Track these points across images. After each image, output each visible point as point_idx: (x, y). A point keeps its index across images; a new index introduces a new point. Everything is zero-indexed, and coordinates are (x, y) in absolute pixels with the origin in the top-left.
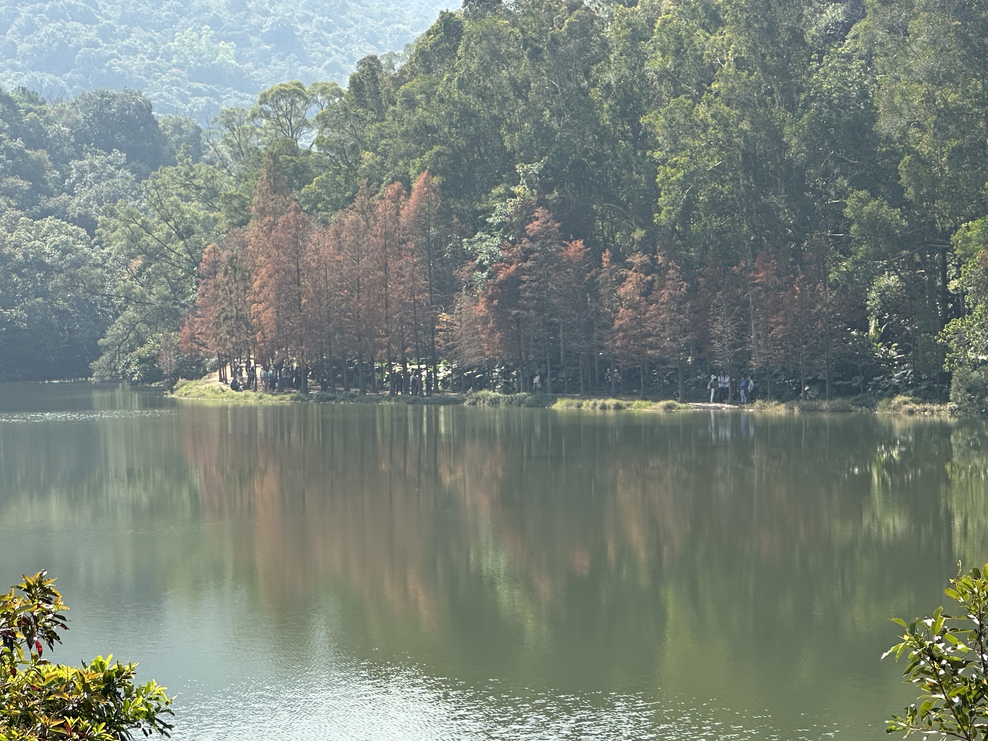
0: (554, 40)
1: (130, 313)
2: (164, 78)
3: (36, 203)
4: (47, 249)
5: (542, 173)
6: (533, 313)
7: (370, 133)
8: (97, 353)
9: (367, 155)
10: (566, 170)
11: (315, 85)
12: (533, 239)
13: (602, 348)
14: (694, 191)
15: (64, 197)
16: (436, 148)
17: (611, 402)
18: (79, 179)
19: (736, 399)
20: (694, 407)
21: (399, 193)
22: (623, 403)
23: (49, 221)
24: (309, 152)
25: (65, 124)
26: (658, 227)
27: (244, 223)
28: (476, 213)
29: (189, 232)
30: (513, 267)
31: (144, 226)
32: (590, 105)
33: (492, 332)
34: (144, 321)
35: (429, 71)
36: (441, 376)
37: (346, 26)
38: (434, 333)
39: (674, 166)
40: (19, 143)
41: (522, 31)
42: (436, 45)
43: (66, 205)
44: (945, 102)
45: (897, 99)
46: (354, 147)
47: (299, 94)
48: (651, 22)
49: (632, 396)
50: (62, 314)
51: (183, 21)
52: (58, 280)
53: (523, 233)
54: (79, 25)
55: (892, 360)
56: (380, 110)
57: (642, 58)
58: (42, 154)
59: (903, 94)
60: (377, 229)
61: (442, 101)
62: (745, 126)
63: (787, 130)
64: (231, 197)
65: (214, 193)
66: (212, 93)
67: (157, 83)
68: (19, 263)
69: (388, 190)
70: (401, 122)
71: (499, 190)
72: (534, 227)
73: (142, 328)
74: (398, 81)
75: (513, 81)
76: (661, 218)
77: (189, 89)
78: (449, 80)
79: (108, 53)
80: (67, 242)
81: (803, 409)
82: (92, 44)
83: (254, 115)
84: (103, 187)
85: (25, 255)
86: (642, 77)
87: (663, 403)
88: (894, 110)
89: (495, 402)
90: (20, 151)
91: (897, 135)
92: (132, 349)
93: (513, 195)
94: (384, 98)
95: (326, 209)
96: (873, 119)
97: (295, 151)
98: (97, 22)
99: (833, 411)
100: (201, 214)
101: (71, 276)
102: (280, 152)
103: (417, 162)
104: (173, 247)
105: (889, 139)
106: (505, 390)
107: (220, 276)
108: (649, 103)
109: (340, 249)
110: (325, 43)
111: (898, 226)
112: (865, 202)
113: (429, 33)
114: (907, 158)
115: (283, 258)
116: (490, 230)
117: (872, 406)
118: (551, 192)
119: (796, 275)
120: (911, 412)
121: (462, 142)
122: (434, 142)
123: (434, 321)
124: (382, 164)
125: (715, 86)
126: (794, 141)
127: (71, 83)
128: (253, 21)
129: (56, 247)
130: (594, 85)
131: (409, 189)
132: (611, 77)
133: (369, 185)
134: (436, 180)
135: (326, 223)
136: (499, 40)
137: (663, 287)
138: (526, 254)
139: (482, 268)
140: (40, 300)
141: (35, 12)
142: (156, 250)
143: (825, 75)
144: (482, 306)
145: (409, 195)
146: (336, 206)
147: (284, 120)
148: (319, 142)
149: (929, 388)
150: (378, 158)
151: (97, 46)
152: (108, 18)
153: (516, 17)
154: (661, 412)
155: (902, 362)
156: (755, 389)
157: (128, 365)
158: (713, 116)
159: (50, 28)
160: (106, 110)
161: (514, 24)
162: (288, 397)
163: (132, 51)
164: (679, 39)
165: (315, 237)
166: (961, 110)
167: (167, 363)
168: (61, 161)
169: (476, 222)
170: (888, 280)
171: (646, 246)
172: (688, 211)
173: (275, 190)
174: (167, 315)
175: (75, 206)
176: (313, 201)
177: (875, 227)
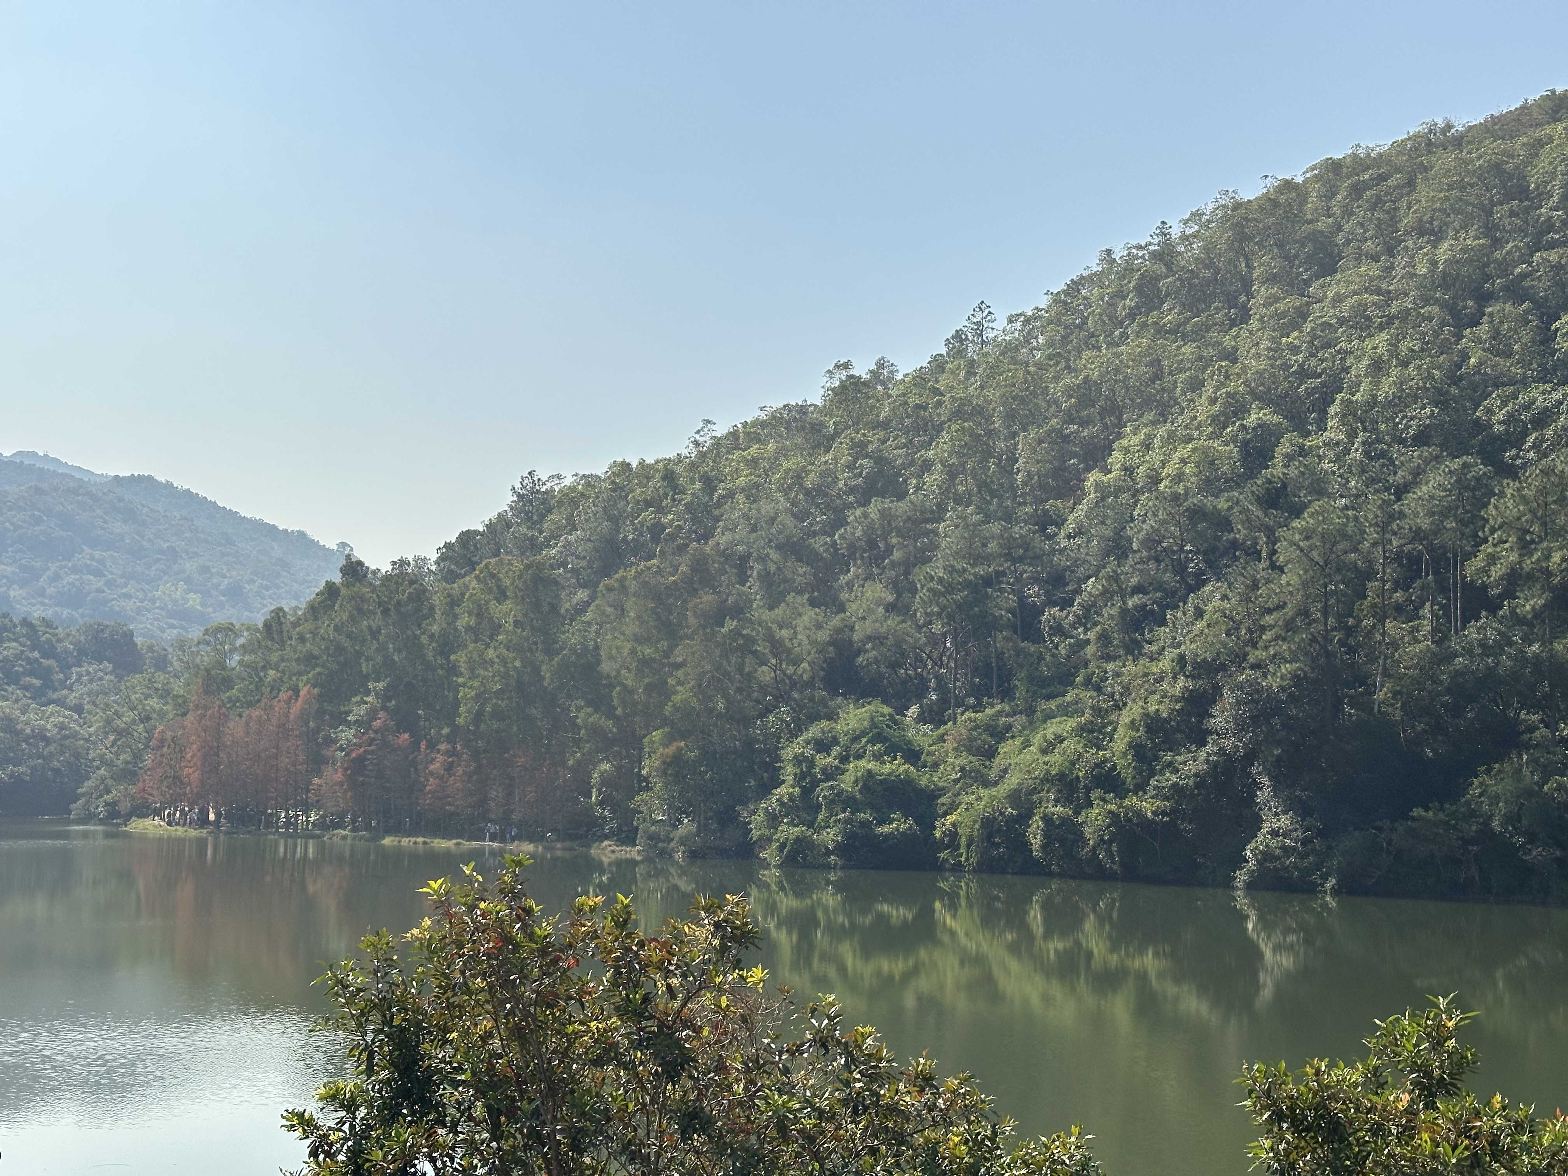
0: (399, 603)
1: (102, 771)
2: (149, 616)
3: (44, 695)
4: (49, 727)
5: (386, 689)
6: (373, 780)
7: (274, 658)
8: (76, 799)
9: (271, 672)
10: (401, 687)
11: (243, 625)
12: (376, 732)
13: (418, 804)
14: (483, 705)
15: (65, 692)
16: (318, 670)
17: (420, 840)
18: (77, 680)
19: (503, 840)
20: (475, 844)
21: (290, 698)
22: (428, 840)
23: (51, 708)
24: (233, 669)
25: (71, 643)
26: (457, 727)
27: (184, 714)
28: (341, 713)
29: (148, 718)
30: (362, 750)
31: (116, 713)
32: (421, 646)
33: (346, 791)
34: (112, 777)
35: (316, 619)
36: (311, 819)
37: (279, 588)
38: (308, 791)
39: (471, 687)
40: (36, 654)
41: (378, 596)
42: (322, 602)
43: (66, 697)
44: (643, 653)
45: (614, 651)
46: (264, 667)
47: (231, 630)
48: (463, 595)
49: (436, 836)
50: (57, 771)
51: (166, 578)
52: (52, 748)
53: (369, 728)
54: (92, 577)
55: (605, 817)
56: (282, 643)
57: (456, 617)
58: (51, 662)
59: (617, 648)
60: (274, 721)
61: (323, 639)
62: (518, 664)
63: (544, 667)
64: (177, 696)
65: (168, 692)
66: (182, 627)
67: (144, 618)
68: (28, 736)
69: (283, 696)
70: (295, 652)
71: (358, 698)
72: (377, 724)
73: (109, 782)
74: (295, 625)
75: (370, 628)
76: (460, 721)
77: (166, 623)
78: (328, 626)
79: (111, 597)
80: (63, 723)
81: (544, 848)
82: (99, 590)
83: (199, 643)
84: (94, 686)
85: (33, 731)
86: (456, 629)
87: (454, 841)
88: (611, 657)
89: (344, 838)
90: (36, 660)
91: (614, 673)
92: (101, 796)
93: (366, 703)
94: (285, 634)
95: (242, 707)
96: (599, 663)
97: (224, 668)
98: (105, 576)
99: (564, 849)
100: (157, 707)
101: (61, 745)
102: (213, 668)
103: (305, 678)
104: (136, 727)
105: (608, 676)
106: (352, 831)
107: (165, 749)
108: (458, 647)
109: (248, 733)
110: (263, 598)
111: (611, 732)
112: (590, 715)
113: (317, 594)
114: (618, 688)
115: (209, 738)
116: (349, 724)
117: (589, 847)
118: (390, 701)
119: (545, 760)
120: (613, 852)
121: (335, 667)
122: (317, 665)
123: (310, 783)
124: (281, 679)
125: (500, 637)
126: (548, 675)
127: (83, 616)
128: (215, 581)
129: (55, 725)
130: (423, 633)
131: (298, 696)
132: (435, 628)
133: (271, 692)
134: (316, 691)
135: (240, 716)
136: (362, 601)
137: (459, 765)
138: (371, 741)
139: (341, 749)
140: (40, 761)
141: (61, 568)
142: (124, 730)
143: (573, 634)
144: (339, 775)
145: (297, 700)
146: (250, 704)
147: (219, 647)
148: (240, 662)
149: (627, 837)
150: (279, 675)
151: (103, 591)
152: (112, 573)
153: (375, 587)
154: (453, 847)
155: (612, 819)
156: (516, 835)
157: (98, 807)
158: (498, 657)
159: (72, 578)
160: (101, 635)
161: (373, 592)
162: (205, 831)
163: (127, 596)
164: (479, 606)
165: (231, 725)
166: (653, 660)
167: (124, 806)
168: (65, 668)
169: (340, 719)
170: (605, 766)
171: (450, 739)
172: (478, 717)
173: (207, 693)
174: (128, 774)
175: (72, 698)
176: (234, 701)
177: (596, 732)
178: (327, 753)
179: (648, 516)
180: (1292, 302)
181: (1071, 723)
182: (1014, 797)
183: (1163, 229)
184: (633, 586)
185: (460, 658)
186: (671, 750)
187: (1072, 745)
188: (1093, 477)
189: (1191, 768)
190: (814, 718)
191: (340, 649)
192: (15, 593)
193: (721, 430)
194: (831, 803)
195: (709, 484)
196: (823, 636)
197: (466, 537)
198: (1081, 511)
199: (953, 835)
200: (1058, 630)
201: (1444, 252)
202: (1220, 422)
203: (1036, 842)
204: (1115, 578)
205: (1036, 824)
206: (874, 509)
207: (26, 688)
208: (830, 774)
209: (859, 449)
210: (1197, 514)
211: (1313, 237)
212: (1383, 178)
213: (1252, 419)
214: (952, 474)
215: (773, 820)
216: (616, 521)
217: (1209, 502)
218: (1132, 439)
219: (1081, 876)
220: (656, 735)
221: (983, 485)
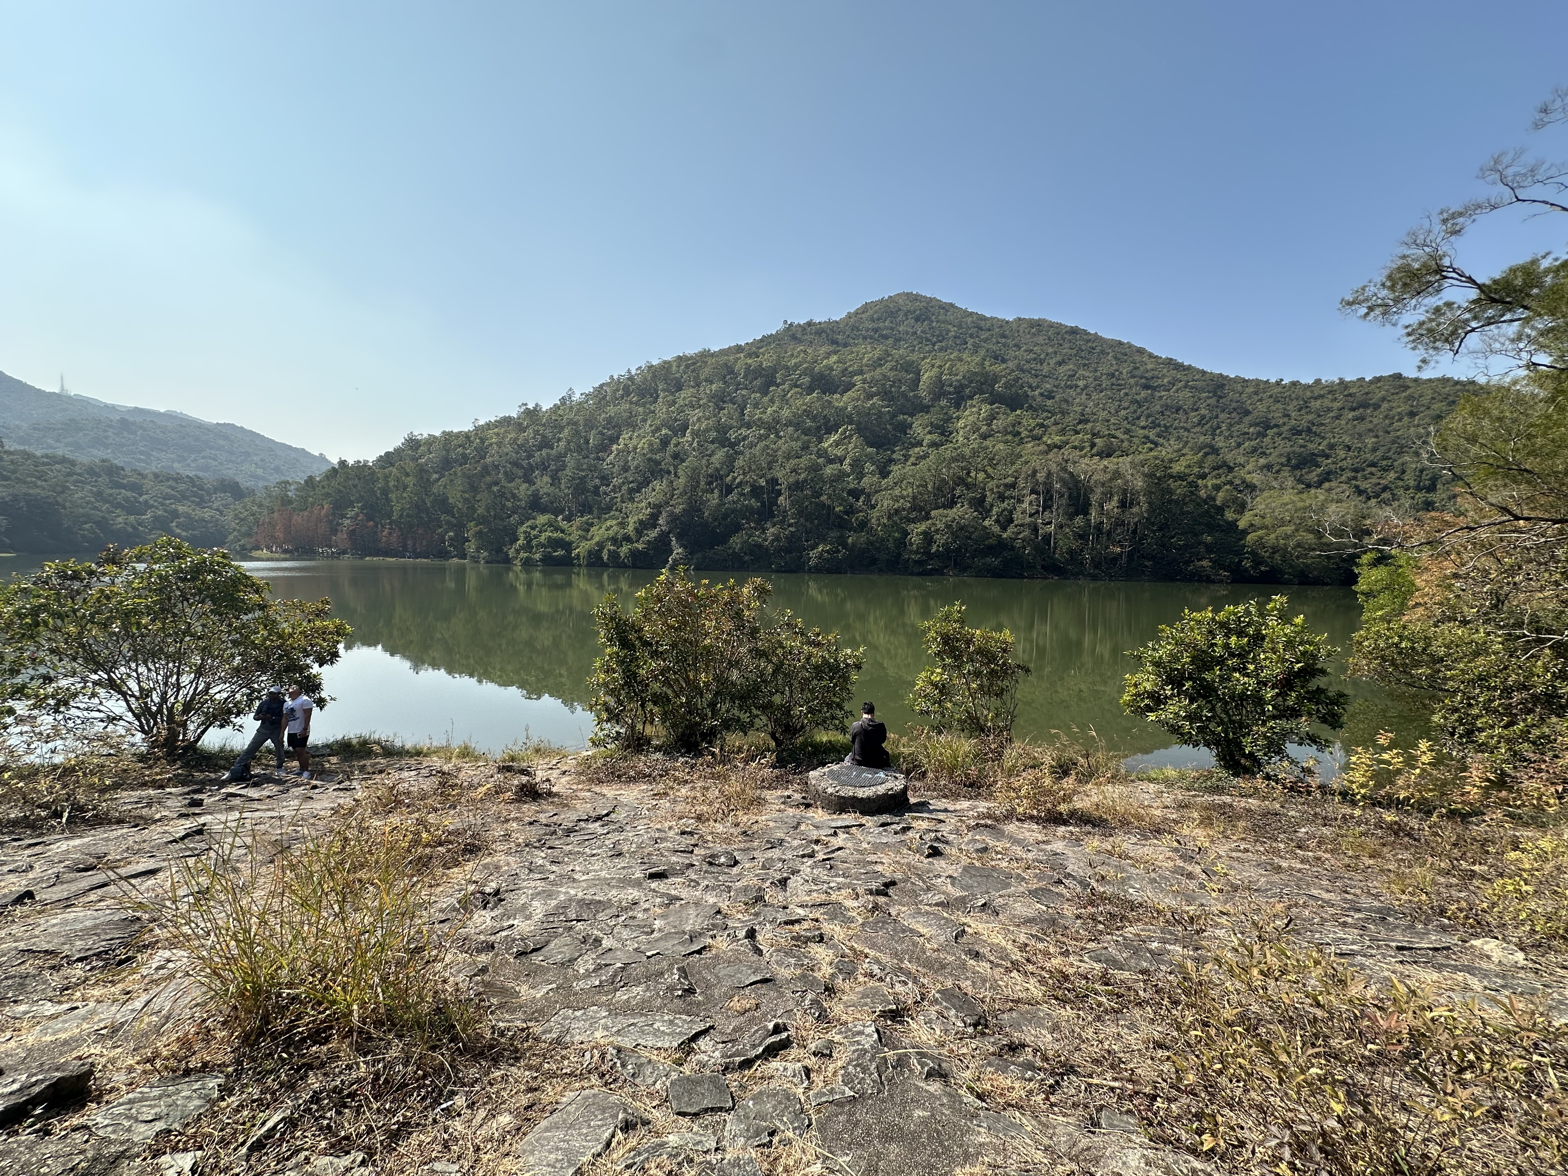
0: (362, 475)
1: (235, 533)
2: (243, 476)
3: (202, 505)
4: (206, 516)
5: (362, 506)
6: (359, 537)
7: (311, 493)
9: (310, 499)
10: (368, 506)
11: (293, 481)
12: (359, 521)
13: (379, 546)
14: (403, 512)
15: (211, 504)
16: (331, 498)
17: (381, 558)
18: (216, 499)
20: (403, 560)
21: (320, 508)
22: (385, 558)
23: (206, 510)
24: (293, 497)
25: (210, 485)
26: (393, 520)
27: (272, 513)
28: (343, 514)
29: (255, 514)
30: (354, 527)
31: (238, 512)
32: (375, 491)
33: (347, 541)
36: (333, 551)
38: (331, 541)
39: (397, 506)
40: (195, 489)
41: (355, 473)
42: (330, 475)
43: (212, 506)
46: (306, 497)
47: (288, 483)
48: (389, 474)
49: (387, 557)
50: (212, 533)
52: (209, 525)
53: (356, 520)
54: (212, 461)
55: (452, 551)
56: (314, 489)
57: (388, 482)
58: (202, 492)
59: (454, 494)
60: (314, 516)
61: (332, 487)
62: (416, 499)
63: (426, 500)
64: (267, 506)
65: (262, 505)
66: (261, 482)
67: (240, 477)
68: (197, 520)
69: (317, 507)
70: (320, 492)
71: (350, 509)
72: (359, 518)
73: (239, 537)
74: (319, 481)
75: (353, 484)
76: (394, 518)
78: (334, 483)
79: (224, 469)
80: (212, 515)
82: (217, 466)
83: (272, 487)
84: (225, 502)
85: (199, 518)
86: (389, 486)
87: (395, 559)
88: (452, 497)
89: (349, 558)
90: (196, 491)
91: (454, 503)
92: (237, 542)
93: (354, 511)
94: (316, 485)
95: (299, 511)
96: (447, 499)
97: (288, 497)
98: (218, 461)
100: (258, 510)
101: (213, 524)
102: (282, 496)
103: (326, 501)
104: (249, 517)
105: (452, 504)
106: (351, 555)
107: (265, 526)
108: (390, 492)
109: (303, 521)
110: (301, 472)
111: (453, 522)
112: (445, 517)
113: (328, 472)
114: (456, 508)
115: (285, 522)
116: (347, 518)
117: (447, 560)
118: (364, 510)
119: (427, 532)
120: (456, 562)
121: (339, 498)
123: (331, 538)
124: (315, 501)
125: (408, 489)
126: (428, 503)
127: (213, 475)
130: (375, 487)
132: (380, 485)
133: (311, 506)
134: (331, 506)
135: (298, 514)
136: (348, 474)
137: (394, 533)
138: (357, 524)
139: (345, 527)
140: (204, 529)
142: (243, 518)
143: (436, 489)
144: (344, 536)
145: (323, 509)
146: (302, 510)
147: (283, 489)
148: (296, 495)
149: (461, 557)
151: (219, 467)
152: (221, 460)
153: (353, 470)
155: (455, 551)
157: (235, 546)
158: (408, 496)
159: (203, 461)
160: (223, 483)
162: (288, 555)
163: (231, 469)
164: (398, 478)
165: (295, 517)
166: (469, 499)
167: (249, 546)
168: (210, 495)
169: (343, 516)
170: (451, 534)
171: (389, 524)
172: (401, 517)
173: (283, 505)
174: (248, 535)
175: (215, 506)
176: (294, 509)
177: (448, 523)
178: (339, 528)
179: (460, 450)
180: (670, 398)
181: (614, 522)
182: (597, 544)
183: (629, 371)
184: (459, 474)
185: (393, 496)
186: (478, 529)
187: (615, 528)
188: (615, 447)
189: (653, 535)
190: (528, 519)
191: (340, 491)
192: (176, 465)
193: (482, 422)
194: (537, 546)
195: (482, 441)
196: (529, 493)
197: (388, 454)
198: (612, 457)
199: (578, 555)
200: (605, 493)
201: (714, 387)
202: (654, 432)
203: (605, 558)
204: (626, 478)
205: (605, 551)
206: (544, 452)
207: (193, 502)
208: (536, 537)
209: (537, 432)
210: (650, 460)
211: (675, 379)
212: (694, 364)
213: (663, 432)
214: (569, 442)
215: (517, 551)
216: (448, 451)
217: (654, 456)
218: (625, 436)
219: (620, 567)
220: (472, 524)
221: (579, 447)
